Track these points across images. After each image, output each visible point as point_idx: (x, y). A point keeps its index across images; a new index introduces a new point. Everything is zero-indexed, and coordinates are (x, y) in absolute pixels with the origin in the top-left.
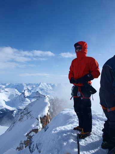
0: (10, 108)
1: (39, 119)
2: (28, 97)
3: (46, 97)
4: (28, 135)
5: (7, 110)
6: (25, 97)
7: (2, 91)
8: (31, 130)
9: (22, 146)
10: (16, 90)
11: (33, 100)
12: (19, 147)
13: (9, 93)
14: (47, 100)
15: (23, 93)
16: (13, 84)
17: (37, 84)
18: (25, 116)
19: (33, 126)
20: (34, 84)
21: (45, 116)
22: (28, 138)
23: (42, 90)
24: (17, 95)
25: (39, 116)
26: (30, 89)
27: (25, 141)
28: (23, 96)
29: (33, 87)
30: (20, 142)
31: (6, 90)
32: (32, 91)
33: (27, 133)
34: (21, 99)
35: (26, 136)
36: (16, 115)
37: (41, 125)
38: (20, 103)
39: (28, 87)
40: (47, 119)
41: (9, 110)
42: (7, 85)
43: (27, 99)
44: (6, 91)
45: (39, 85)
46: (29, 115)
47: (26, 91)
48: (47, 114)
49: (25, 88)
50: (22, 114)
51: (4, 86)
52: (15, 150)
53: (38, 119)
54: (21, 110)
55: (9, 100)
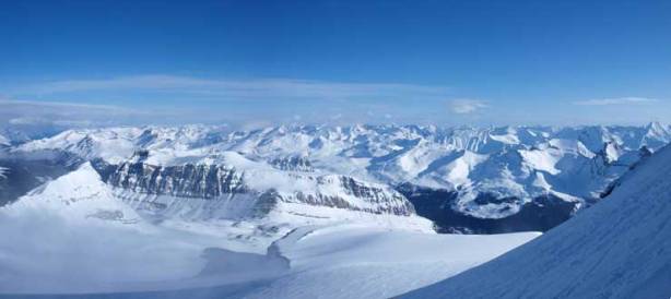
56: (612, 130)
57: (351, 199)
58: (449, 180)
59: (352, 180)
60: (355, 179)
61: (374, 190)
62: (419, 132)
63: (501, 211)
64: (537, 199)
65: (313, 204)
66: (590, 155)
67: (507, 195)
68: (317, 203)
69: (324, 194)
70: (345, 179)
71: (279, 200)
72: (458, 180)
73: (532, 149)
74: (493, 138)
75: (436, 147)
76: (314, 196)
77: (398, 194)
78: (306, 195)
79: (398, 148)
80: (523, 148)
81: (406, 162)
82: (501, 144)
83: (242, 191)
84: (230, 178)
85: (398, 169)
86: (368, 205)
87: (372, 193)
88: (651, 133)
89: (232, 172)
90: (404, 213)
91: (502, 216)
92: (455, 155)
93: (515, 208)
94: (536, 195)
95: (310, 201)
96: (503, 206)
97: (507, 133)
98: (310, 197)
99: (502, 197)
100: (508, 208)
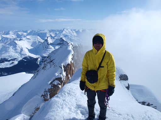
0: (34, 56)
1: (63, 68)
2: (51, 44)
3: (70, 44)
4: (51, 83)
5: (31, 58)
6: (48, 44)
7: (24, 39)
8: (54, 78)
9: (47, 94)
10: (38, 37)
11: (57, 47)
12: (43, 94)
13: (32, 40)
14: (70, 48)
15: (46, 40)
16: (35, 31)
18: (49, 65)
19: (57, 74)
20: (58, 31)
21: (68, 64)
22: (52, 86)
23: (66, 36)
24: (39, 42)
25: (62, 65)
26: (53, 35)
27: (49, 89)
28: (46, 43)
29: (56, 34)
30: (44, 90)
31: (28, 37)
32: (55, 38)
33: (50, 82)
34: (44, 46)
35: (50, 84)
36: (40, 62)
37: (64, 74)
38: (44, 51)
39: (51, 34)
40: (70, 68)
41: (33, 58)
42: (29, 32)
43: (51, 46)
44: (28, 39)
45: (62, 31)
46: (52, 63)
47: (49, 38)
48: (71, 62)
49: (48, 35)
50: (45, 62)
51: (25, 34)
52: (40, 97)
53: (61, 68)
54: (45, 57)
55: (32, 48)
56: (50, 31)
63: (11, 64)
64: (24, 58)
66: (43, 41)
67: (12, 58)
73: (20, 40)
74: (4, 36)
80: (17, 40)
82: (7, 39)
88: (64, 32)
91: (11, 66)
93: (16, 63)
94: (23, 57)
96: (11, 62)
97: (9, 34)
99: (10, 59)
100: (13, 63)
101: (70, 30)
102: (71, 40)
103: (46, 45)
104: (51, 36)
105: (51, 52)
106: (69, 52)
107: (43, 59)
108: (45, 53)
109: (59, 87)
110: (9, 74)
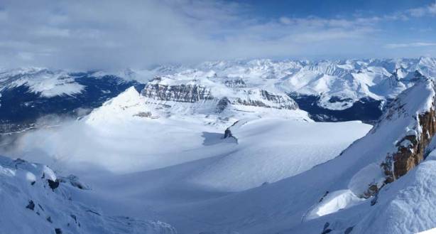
0: (376, 97)
1: (418, 118)
2: (402, 80)
3: (429, 80)
4: (398, 144)
5: (371, 99)
6: (397, 79)
7: (364, 71)
8: (404, 136)
9: (391, 163)
10: (384, 69)
11: (410, 85)
12: (385, 162)
13: (374, 74)
14: (430, 86)
15: (395, 74)
16: (379, 61)
17: (416, 59)
18: (396, 112)
19: (408, 129)
20: (412, 60)
21: (427, 113)
22: (399, 150)
23: (423, 68)
24: (385, 76)
25: (417, 113)
26: (405, 67)
27: (394, 155)
28: (394, 78)
29: (409, 65)
30: (386, 155)
31: (370, 69)
32: (408, 71)
33: (397, 141)
34: (391, 83)
35: (397, 145)
36: (384, 107)
37: (420, 128)
38: (391, 89)
39: (402, 64)
40: (430, 119)
41: (374, 100)
42: (371, 61)
43: (401, 83)
44: (370, 71)
45: (419, 61)
46: (401, 110)
47: (398, 70)
48: (431, 109)
49: (397, 67)
50: (392, 109)
51: (366, 64)
52: (379, 167)
53: (416, 119)
54: (392, 100)
55: (374, 84)
57: (266, 102)
58: (316, 90)
59: (266, 92)
60: (268, 91)
61: (278, 96)
62: (301, 64)
63: (343, 106)
64: (362, 99)
65: (246, 105)
66: (389, 75)
67: (346, 98)
68: (249, 104)
69: (251, 99)
70: (262, 91)
71: (228, 103)
72: (320, 90)
73: (359, 72)
74: (339, 66)
75: (309, 72)
76: (247, 101)
77: (290, 98)
78: (242, 100)
79: (290, 73)
80: (355, 72)
81: (293, 80)
82: (342, 70)
83: (210, 98)
84: (203, 92)
85: (290, 84)
86: (275, 105)
87: (277, 98)
88: (421, 62)
89: (204, 89)
90: (293, 108)
91: (343, 108)
92: (319, 77)
93: (350, 105)
94: (361, 97)
95: (245, 103)
96: (344, 103)
97: (346, 64)
98: (245, 101)
99: (343, 98)
100: (346, 104)
101: (429, 59)
102: (431, 74)
103: (394, 81)
104: (402, 68)
105: (400, 92)
106: (429, 92)
107: (388, 103)
108: (392, 93)
109: (410, 151)
110: (339, 121)
